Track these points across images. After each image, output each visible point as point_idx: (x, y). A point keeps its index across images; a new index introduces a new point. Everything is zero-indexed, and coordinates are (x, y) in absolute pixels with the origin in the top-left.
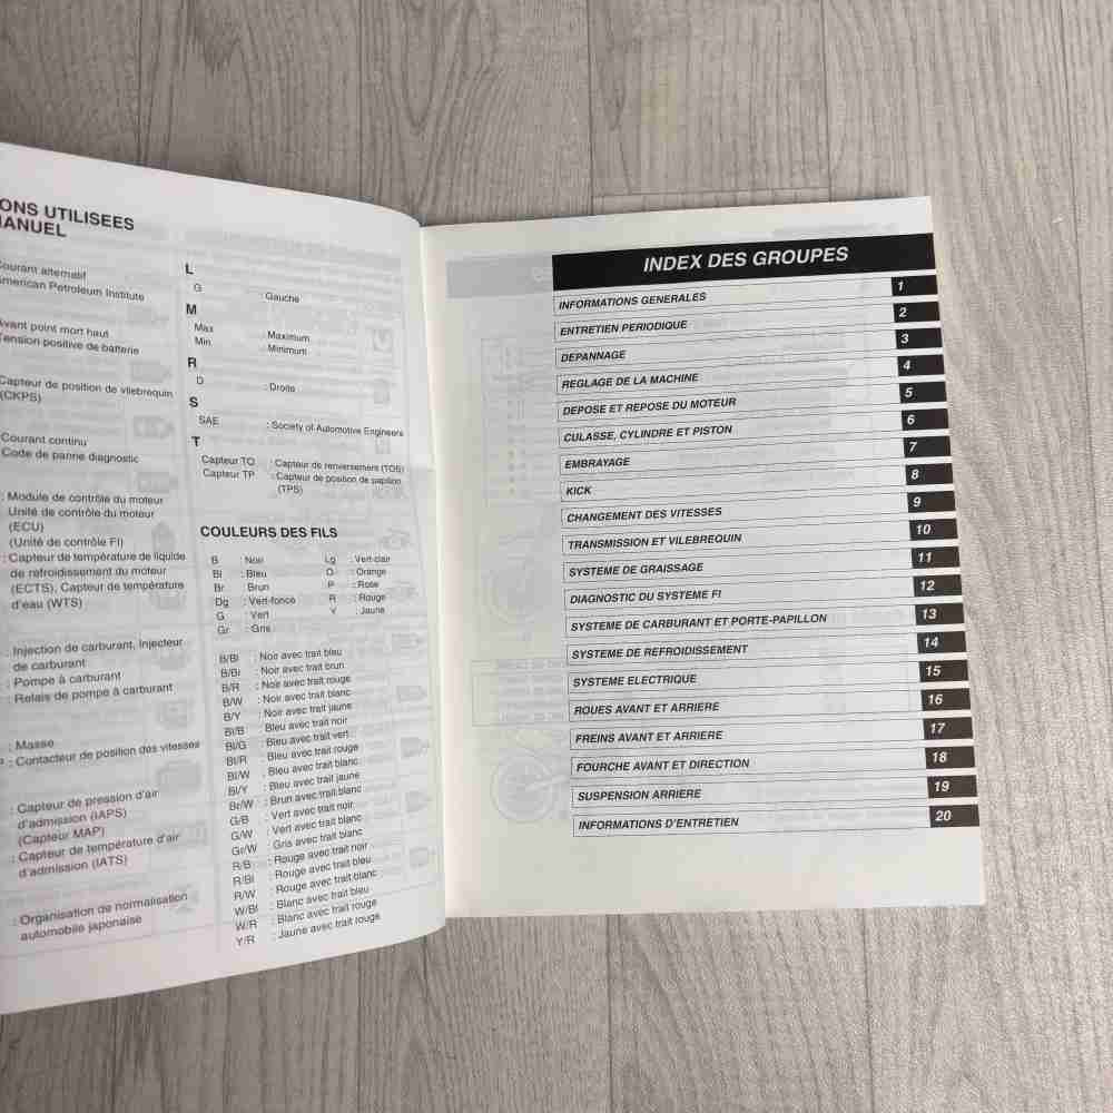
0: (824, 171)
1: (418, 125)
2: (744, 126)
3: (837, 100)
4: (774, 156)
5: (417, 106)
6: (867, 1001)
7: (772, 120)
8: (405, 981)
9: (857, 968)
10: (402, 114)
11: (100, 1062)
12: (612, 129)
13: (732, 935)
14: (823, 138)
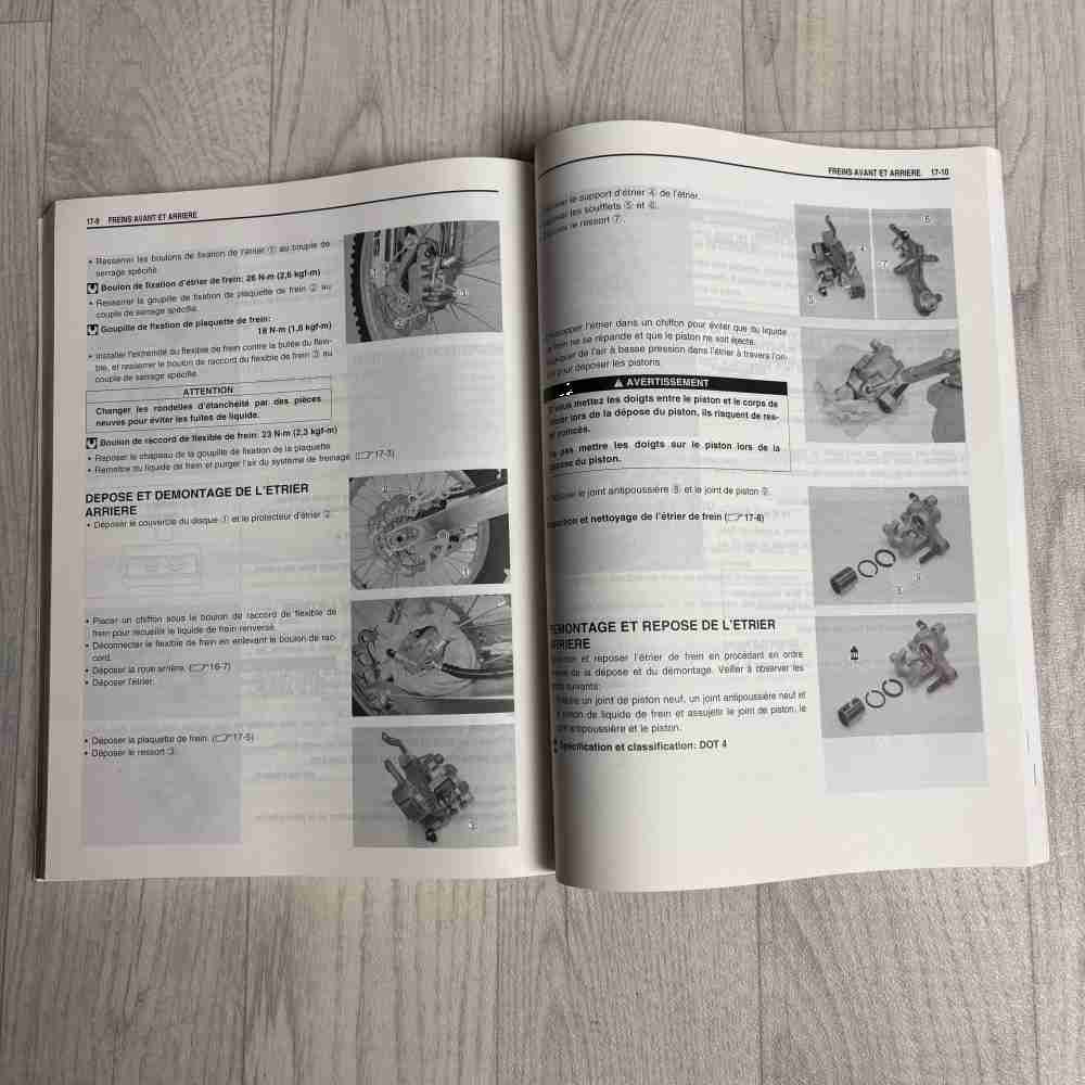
0: (991, 109)
1: (563, 58)
2: (905, 62)
3: (1004, 37)
4: (937, 94)
5: (563, 40)
6: (1033, 976)
7: (935, 56)
8: (546, 941)
9: (1022, 943)
10: (546, 46)
11: (231, 1014)
12: (766, 63)
13: (888, 902)
14: (990, 76)
